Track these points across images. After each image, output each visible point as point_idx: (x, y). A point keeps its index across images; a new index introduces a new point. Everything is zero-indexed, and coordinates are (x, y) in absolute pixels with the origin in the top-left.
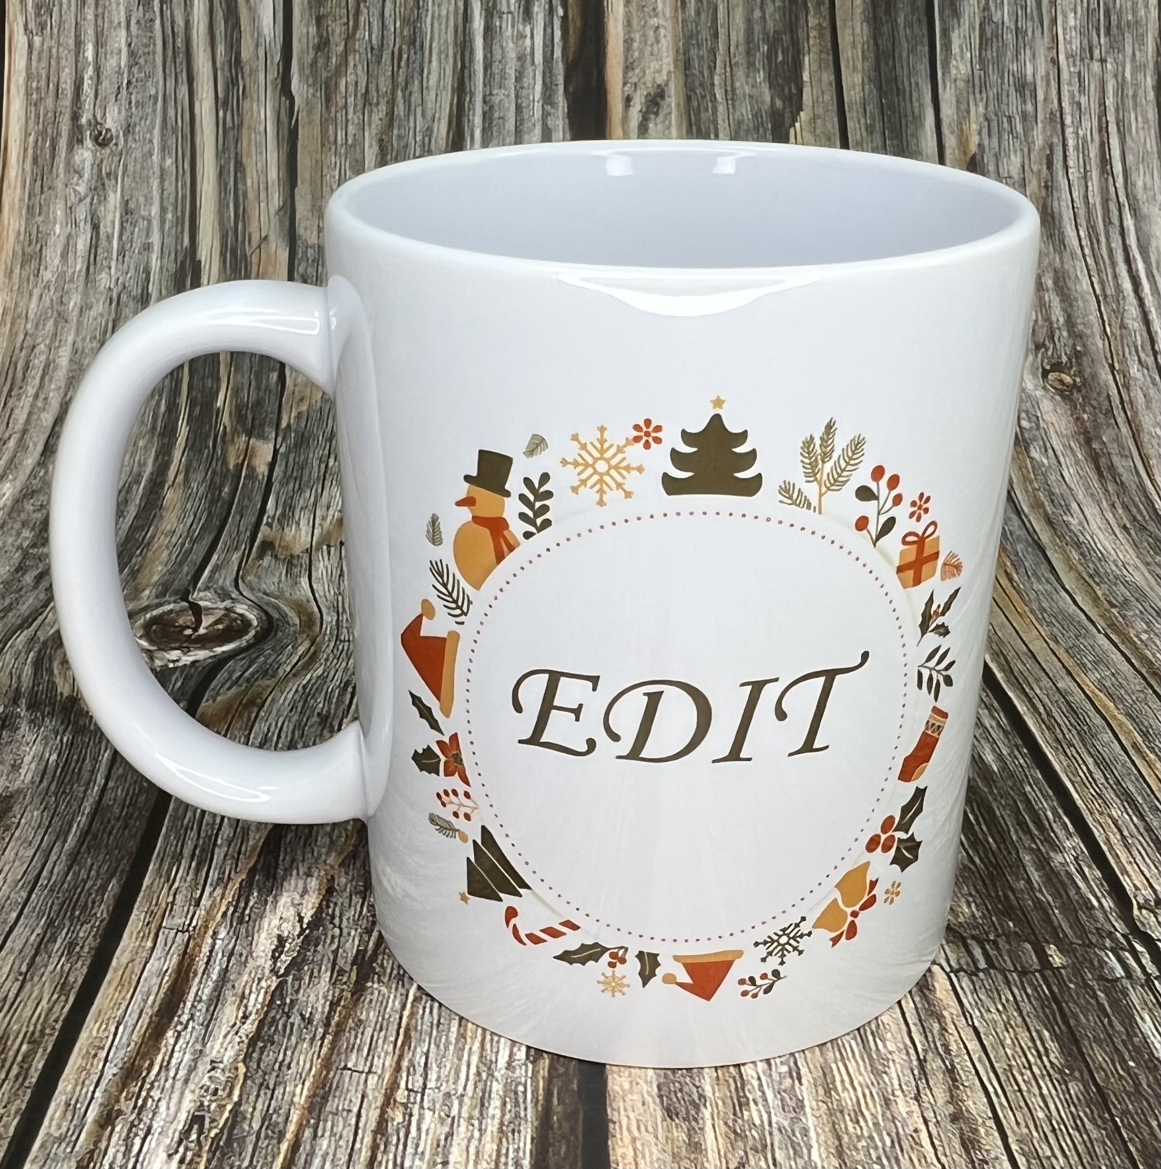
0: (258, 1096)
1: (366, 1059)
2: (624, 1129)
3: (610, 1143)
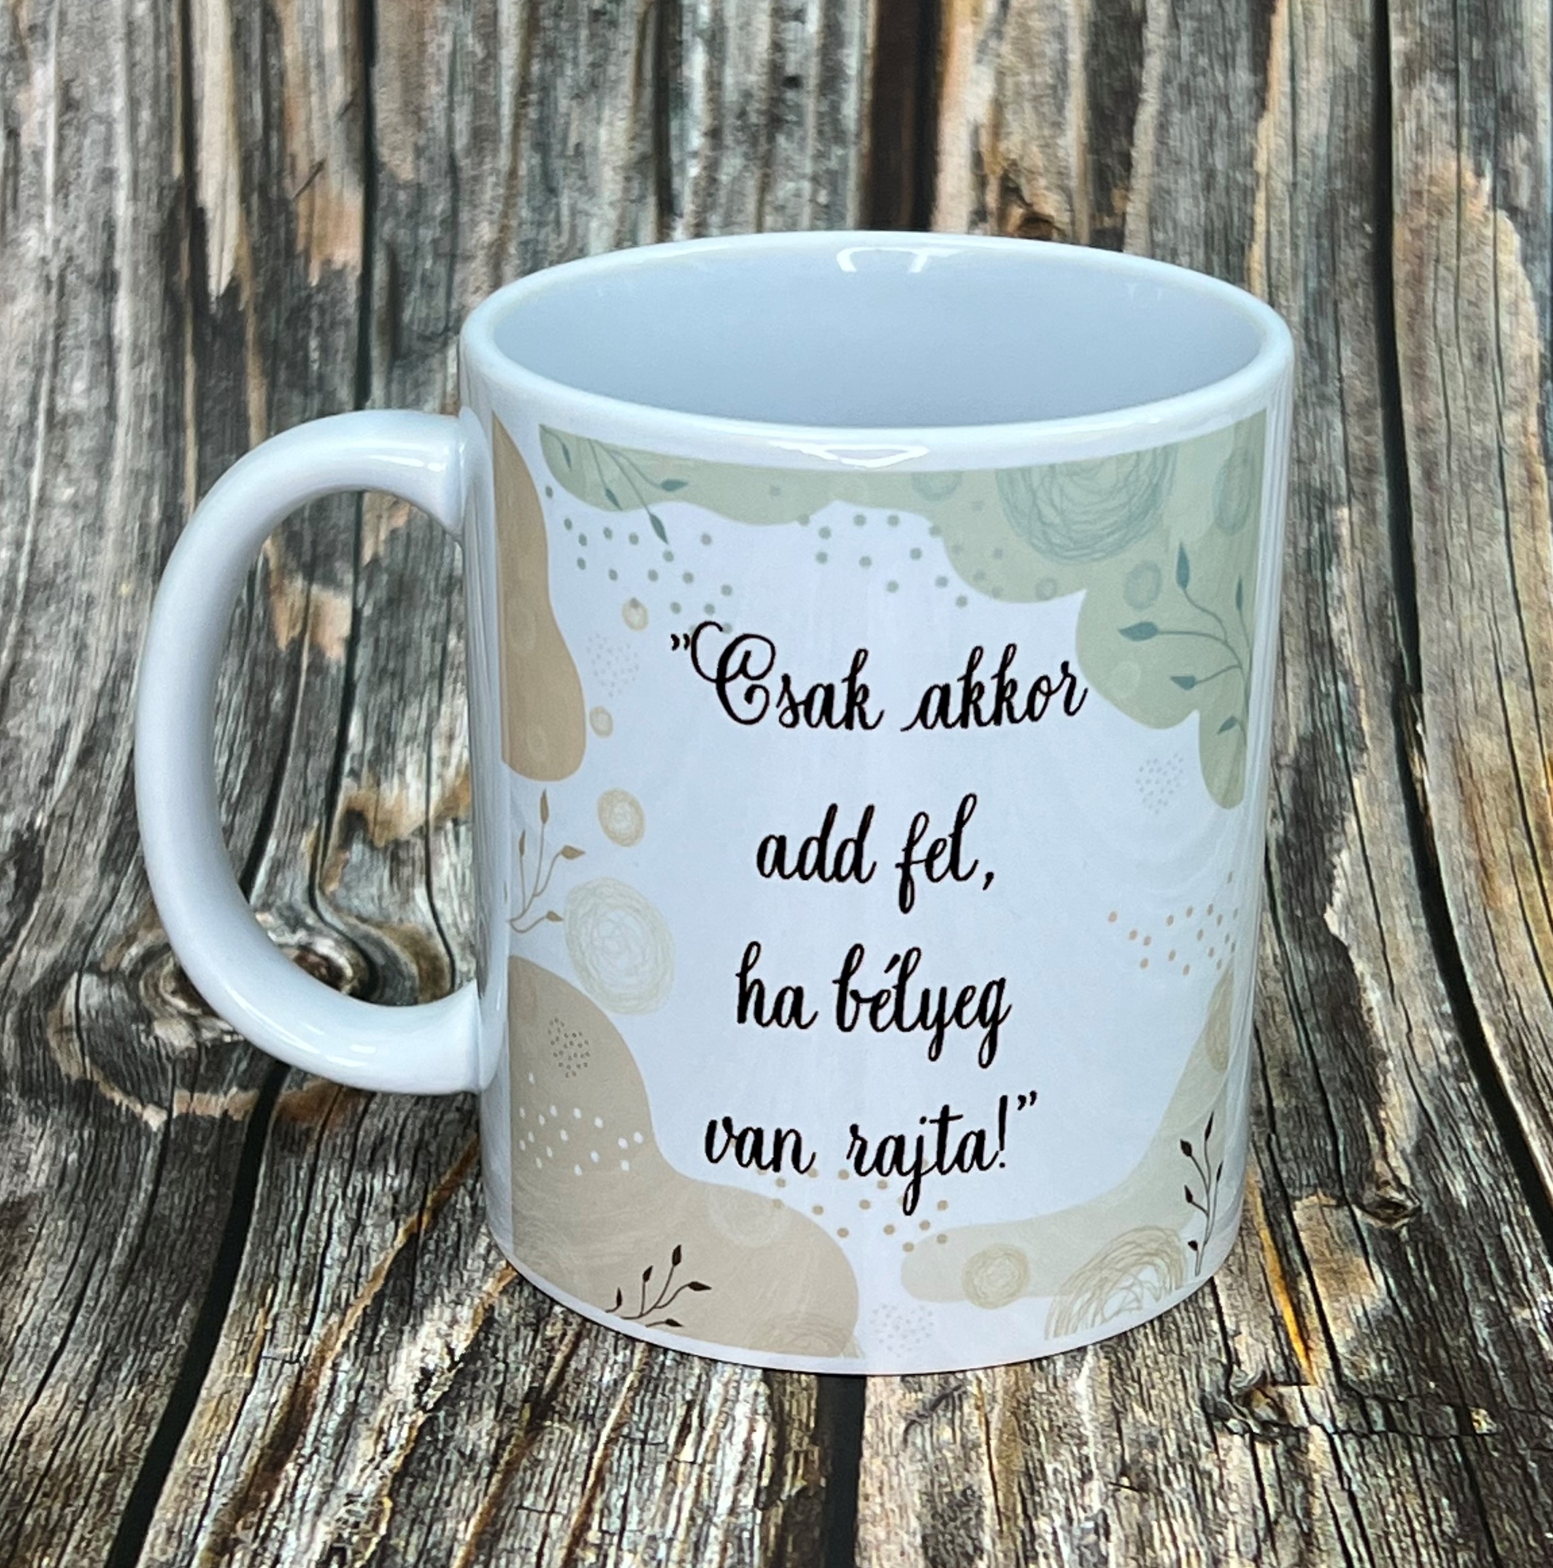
0: (411, 1531)
1: (547, 1499)
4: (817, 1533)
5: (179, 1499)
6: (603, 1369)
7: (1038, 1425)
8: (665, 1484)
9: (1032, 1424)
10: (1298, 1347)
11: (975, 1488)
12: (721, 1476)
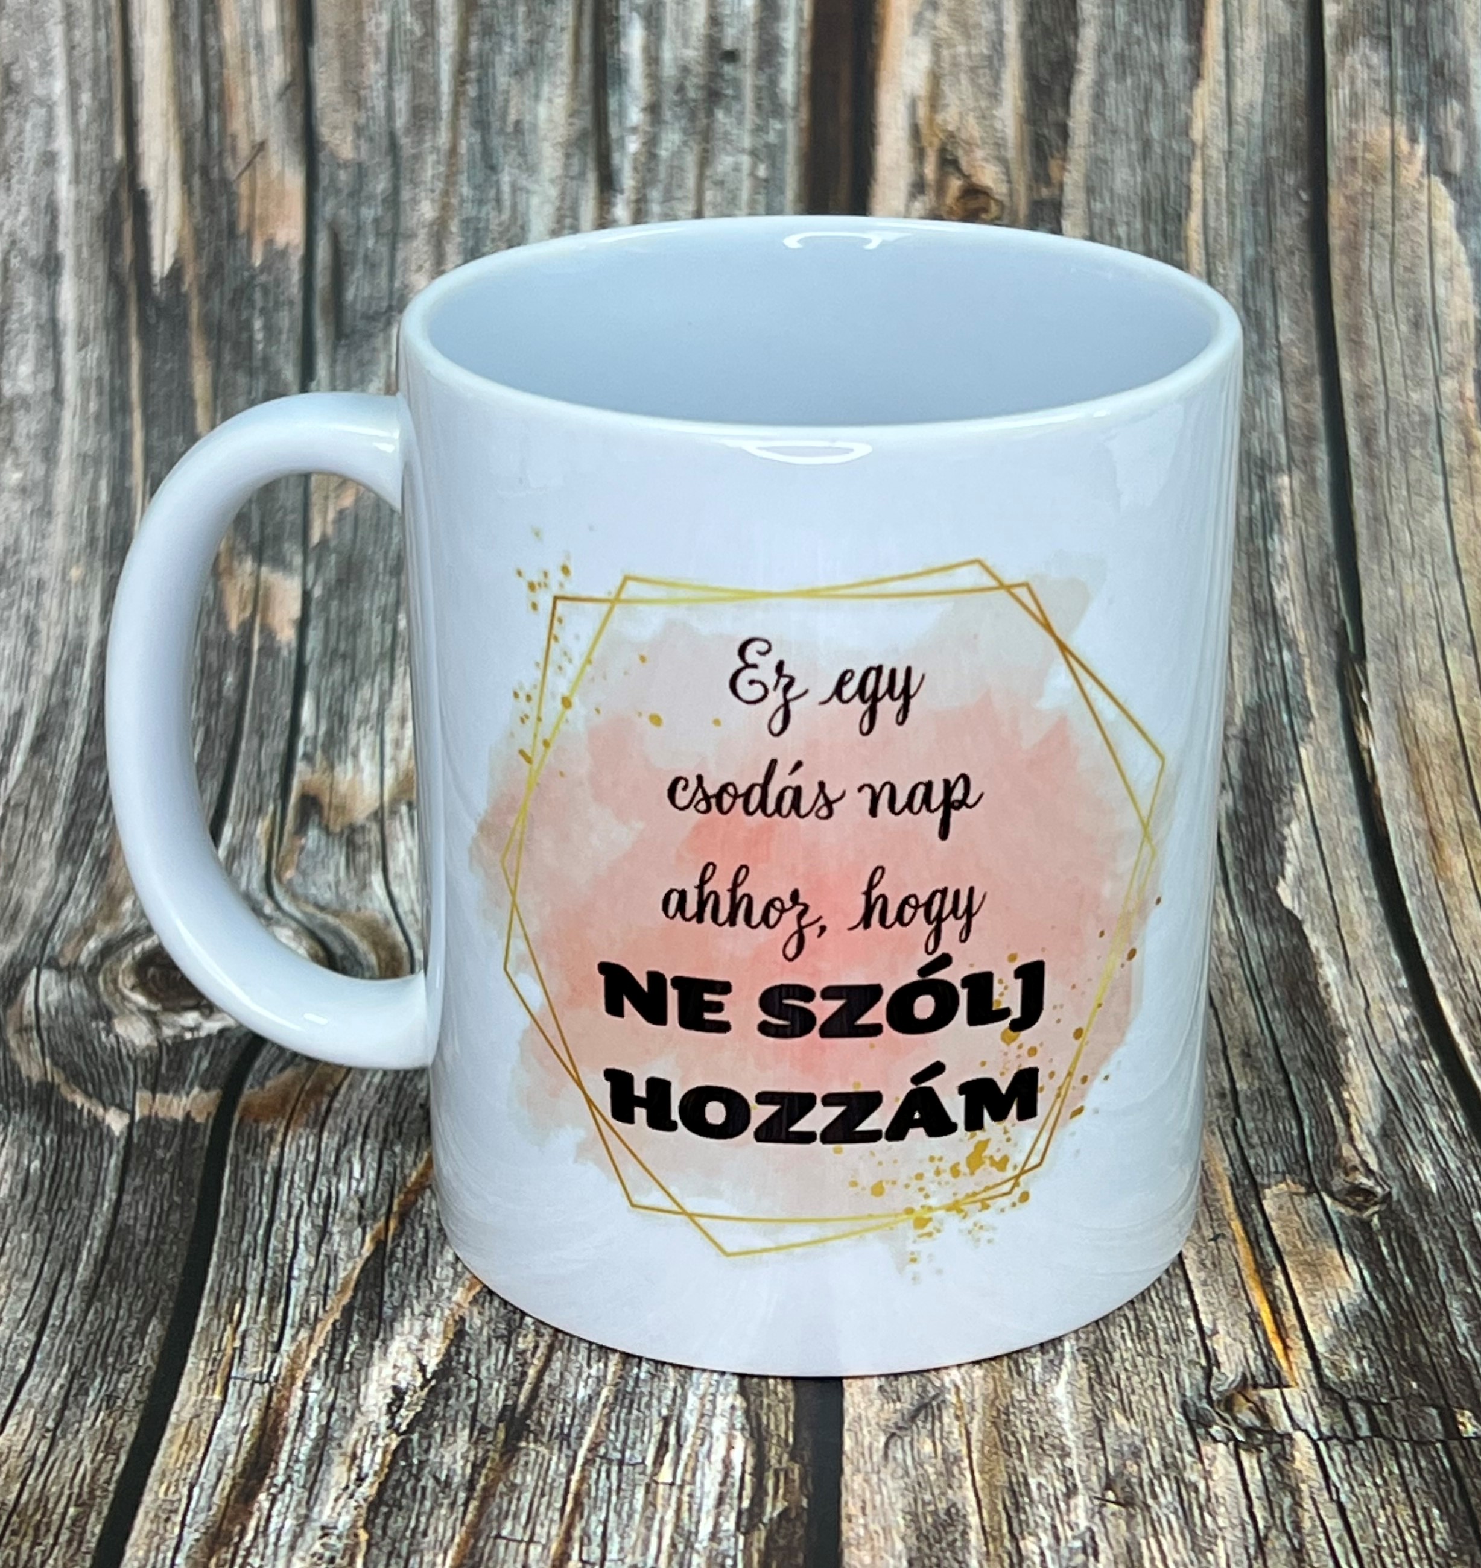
4: (800, 1560)
5: (151, 1534)
6: (577, 1383)
7: (1019, 1436)
8: (645, 1509)
9: (1014, 1434)
10: (1277, 1346)
11: (960, 1506)
12: (702, 1498)
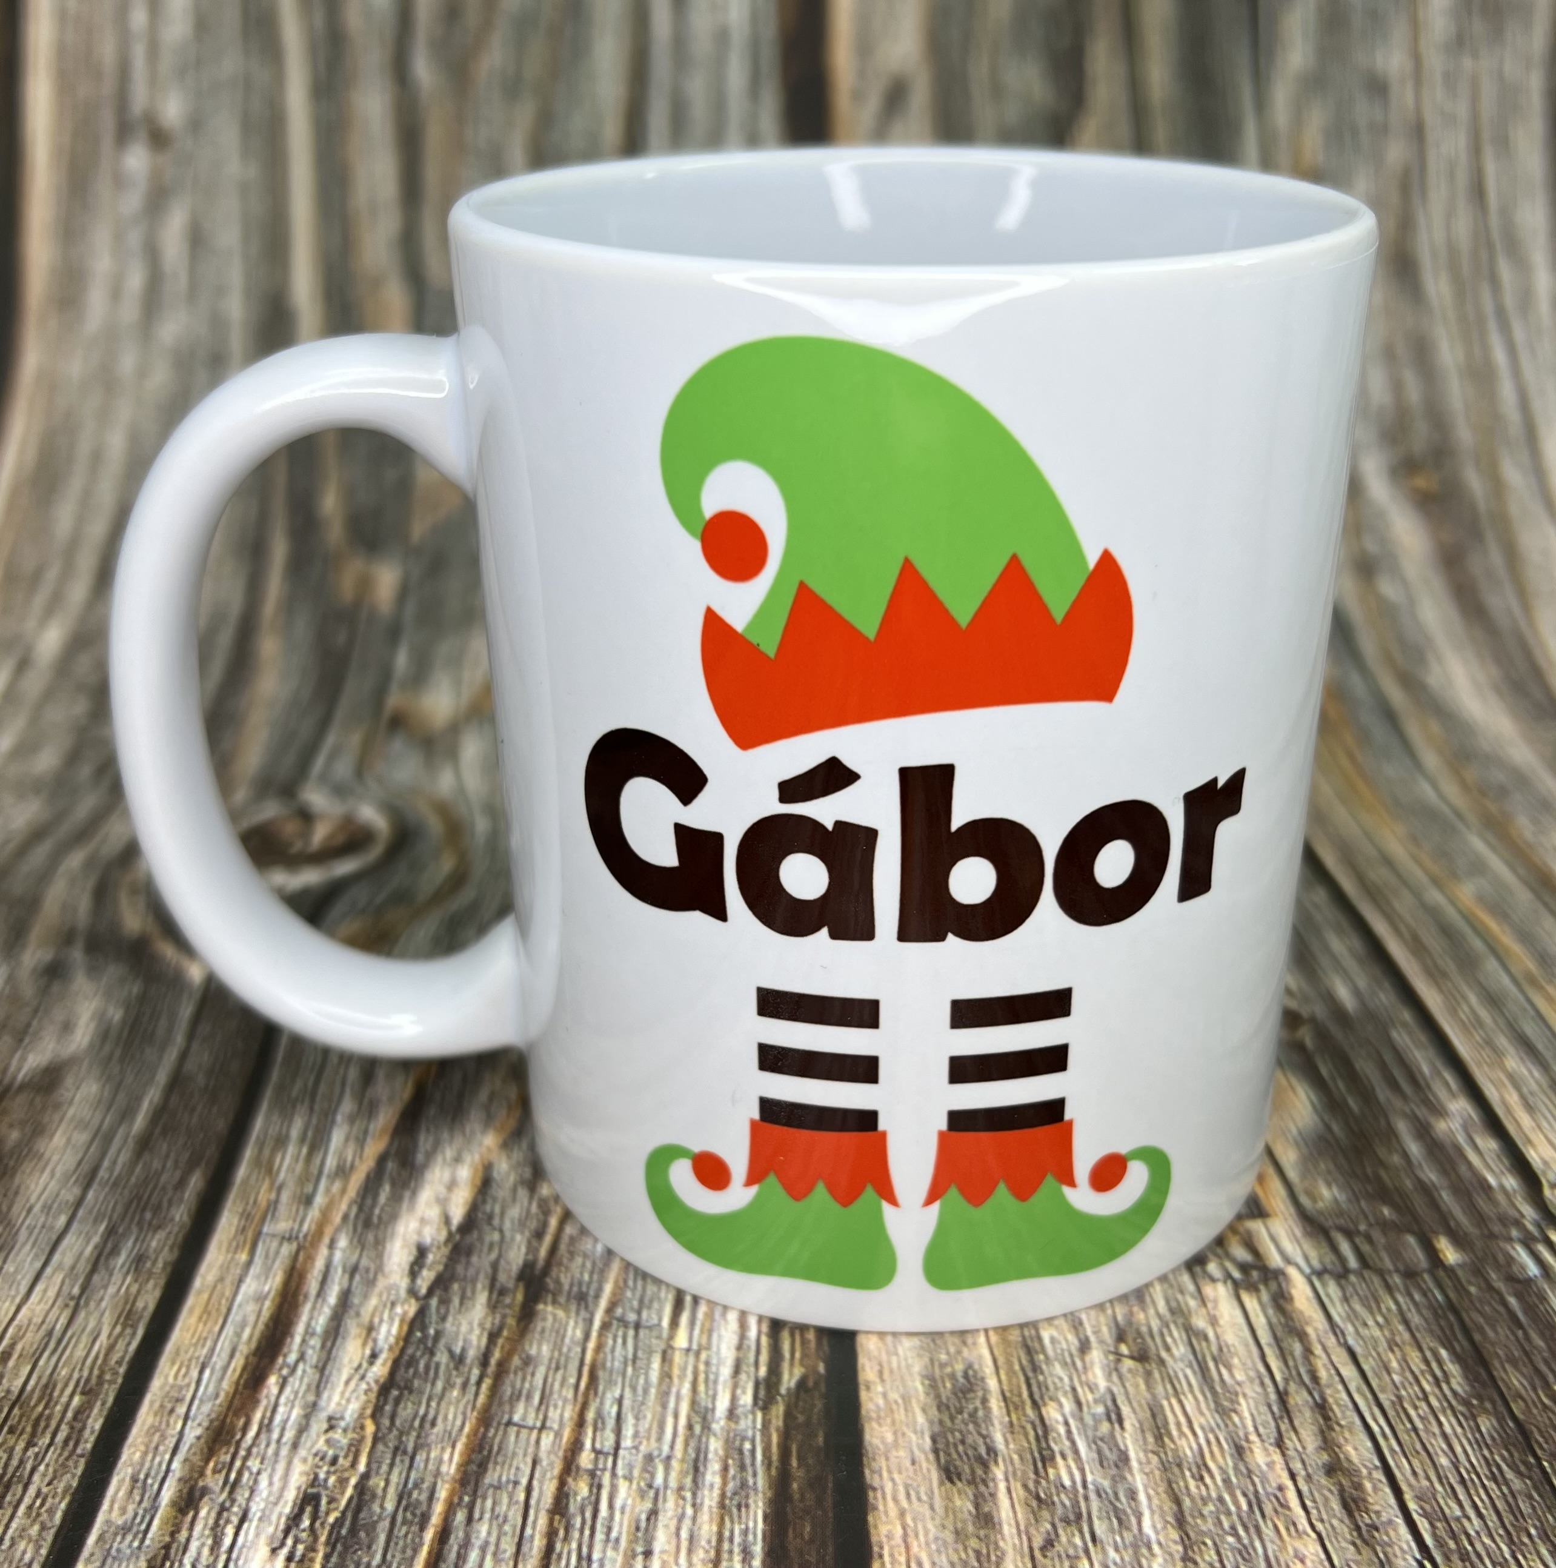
0: (392, 1465)
1: (538, 1409)
2: (889, 1497)
3: (870, 1518)
4: (821, 1440)
5: (154, 1429)
8: (661, 1380)
11: (976, 1367)
12: (718, 1366)
